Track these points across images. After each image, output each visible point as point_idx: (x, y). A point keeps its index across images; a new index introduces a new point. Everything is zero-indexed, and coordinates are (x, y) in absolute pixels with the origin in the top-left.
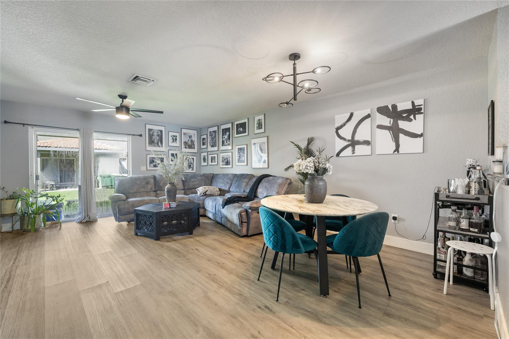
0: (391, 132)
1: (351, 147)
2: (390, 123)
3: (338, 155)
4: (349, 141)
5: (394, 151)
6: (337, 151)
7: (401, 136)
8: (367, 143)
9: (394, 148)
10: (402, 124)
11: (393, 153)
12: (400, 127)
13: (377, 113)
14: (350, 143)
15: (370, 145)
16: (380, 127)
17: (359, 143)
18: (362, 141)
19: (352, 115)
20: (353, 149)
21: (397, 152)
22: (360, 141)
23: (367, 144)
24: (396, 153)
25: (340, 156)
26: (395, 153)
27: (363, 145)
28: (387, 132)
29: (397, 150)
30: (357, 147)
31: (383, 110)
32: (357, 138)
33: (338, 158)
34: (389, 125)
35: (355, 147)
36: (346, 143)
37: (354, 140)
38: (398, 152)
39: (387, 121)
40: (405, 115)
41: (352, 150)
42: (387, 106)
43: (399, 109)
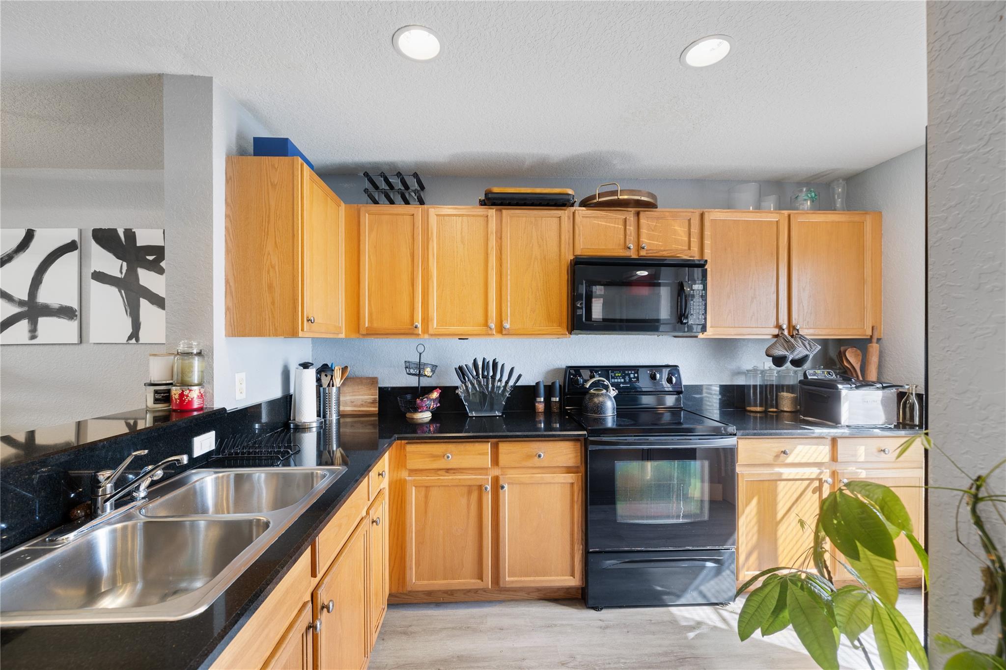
0: (123, 292)
1: (27, 320)
2: (121, 273)
4: (21, 303)
5: (130, 338)
7: (144, 303)
8: (66, 312)
9: (129, 330)
10: (147, 278)
11: (127, 341)
12: (142, 282)
13: (93, 242)
14: (25, 309)
15: (75, 318)
16: (100, 277)
17: (47, 311)
18: (57, 306)
19: (29, 236)
20: (33, 326)
21: (134, 339)
22: (51, 307)
23: (67, 316)
24: (134, 341)
26: (130, 342)
27: (59, 317)
28: (114, 290)
29: (135, 335)
30: (42, 321)
31: (106, 237)
32: (44, 297)
34: (119, 275)
35: (38, 320)
36: (15, 310)
37: (37, 303)
38: (137, 340)
39: (113, 266)
40: (150, 258)
41: (30, 329)
42: (115, 230)
43: (140, 243)
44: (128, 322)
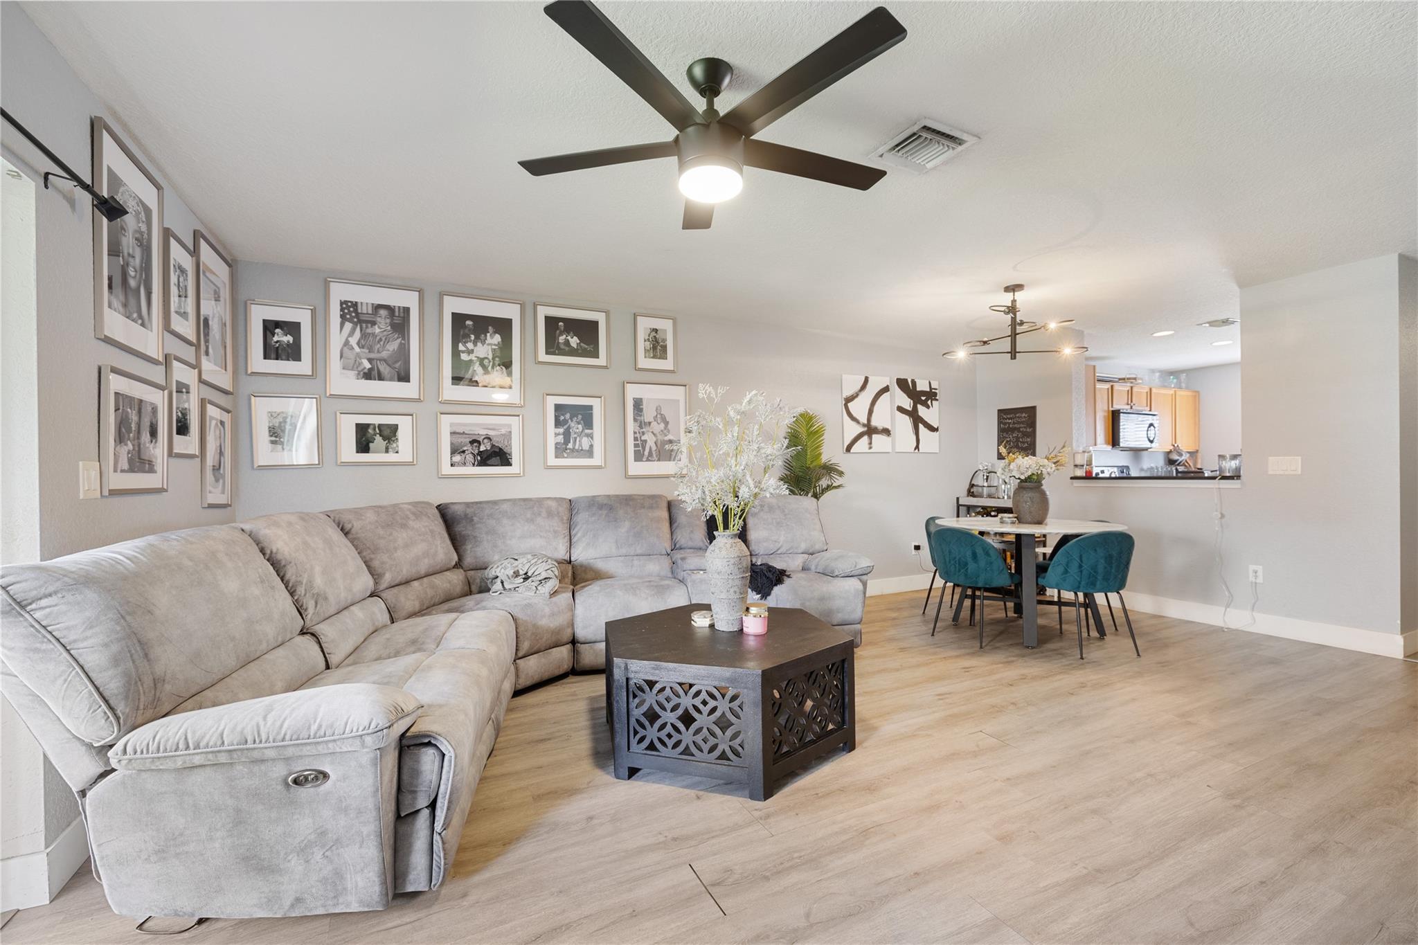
0: (911, 419)
1: (867, 436)
2: (910, 406)
3: (849, 449)
4: (864, 425)
5: (915, 449)
6: (846, 443)
7: (921, 426)
8: (886, 432)
9: (915, 444)
10: (922, 410)
12: (920, 414)
13: (896, 386)
14: (866, 429)
15: (890, 435)
16: (900, 409)
17: (876, 430)
18: (880, 428)
19: (866, 380)
20: (870, 440)
21: (917, 449)
22: (878, 428)
23: (886, 434)
24: (917, 451)
25: (852, 451)
26: (915, 451)
27: (882, 435)
28: (907, 417)
29: (917, 447)
30: (874, 436)
31: (902, 383)
32: (874, 423)
33: (848, 455)
34: (909, 408)
35: (872, 436)
36: (860, 429)
37: (871, 425)
38: (919, 450)
39: (907, 403)
40: (923, 398)
41: (869, 442)
42: (907, 380)
43: (919, 389)
44: (915, 437)
